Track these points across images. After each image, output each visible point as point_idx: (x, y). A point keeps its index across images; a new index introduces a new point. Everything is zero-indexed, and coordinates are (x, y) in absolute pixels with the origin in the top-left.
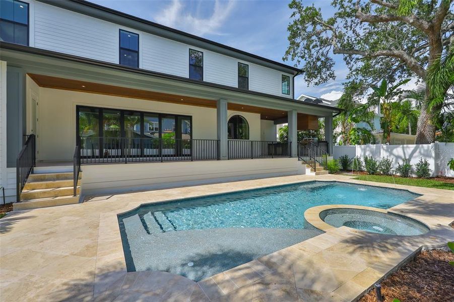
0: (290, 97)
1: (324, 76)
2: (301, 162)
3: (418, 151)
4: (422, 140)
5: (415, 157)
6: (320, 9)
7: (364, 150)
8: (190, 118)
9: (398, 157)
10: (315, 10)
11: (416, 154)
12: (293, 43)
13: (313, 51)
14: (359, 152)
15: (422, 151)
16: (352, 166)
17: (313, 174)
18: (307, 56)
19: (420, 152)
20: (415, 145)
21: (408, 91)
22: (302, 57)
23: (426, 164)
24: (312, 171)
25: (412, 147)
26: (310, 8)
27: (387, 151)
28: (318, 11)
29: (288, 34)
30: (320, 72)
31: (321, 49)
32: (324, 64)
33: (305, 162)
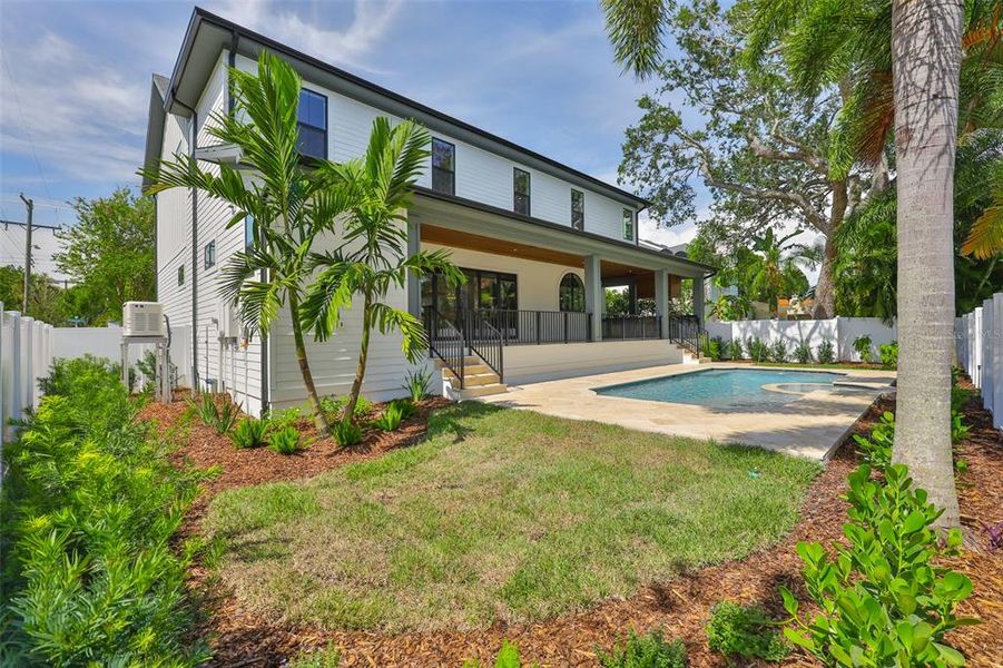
0: (634, 243)
1: (680, 214)
2: (675, 346)
3: (818, 330)
4: (820, 314)
5: (815, 339)
6: (680, 113)
7: (744, 331)
8: (513, 278)
9: (793, 339)
10: (672, 113)
11: (816, 334)
12: (629, 155)
13: (663, 173)
14: (738, 331)
15: (823, 332)
16: (729, 353)
17: (696, 362)
18: (652, 179)
19: (820, 333)
20: (814, 321)
21: (799, 246)
22: (646, 180)
23: (829, 346)
24: (693, 357)
25: (810, 324)
26: (665, 109)
27: (778, 331)
28: (676, 115)
29: (625, 140)
30: (671, 205)
31: (676, 170)
32: (678, 194)
33: (681, 346)
